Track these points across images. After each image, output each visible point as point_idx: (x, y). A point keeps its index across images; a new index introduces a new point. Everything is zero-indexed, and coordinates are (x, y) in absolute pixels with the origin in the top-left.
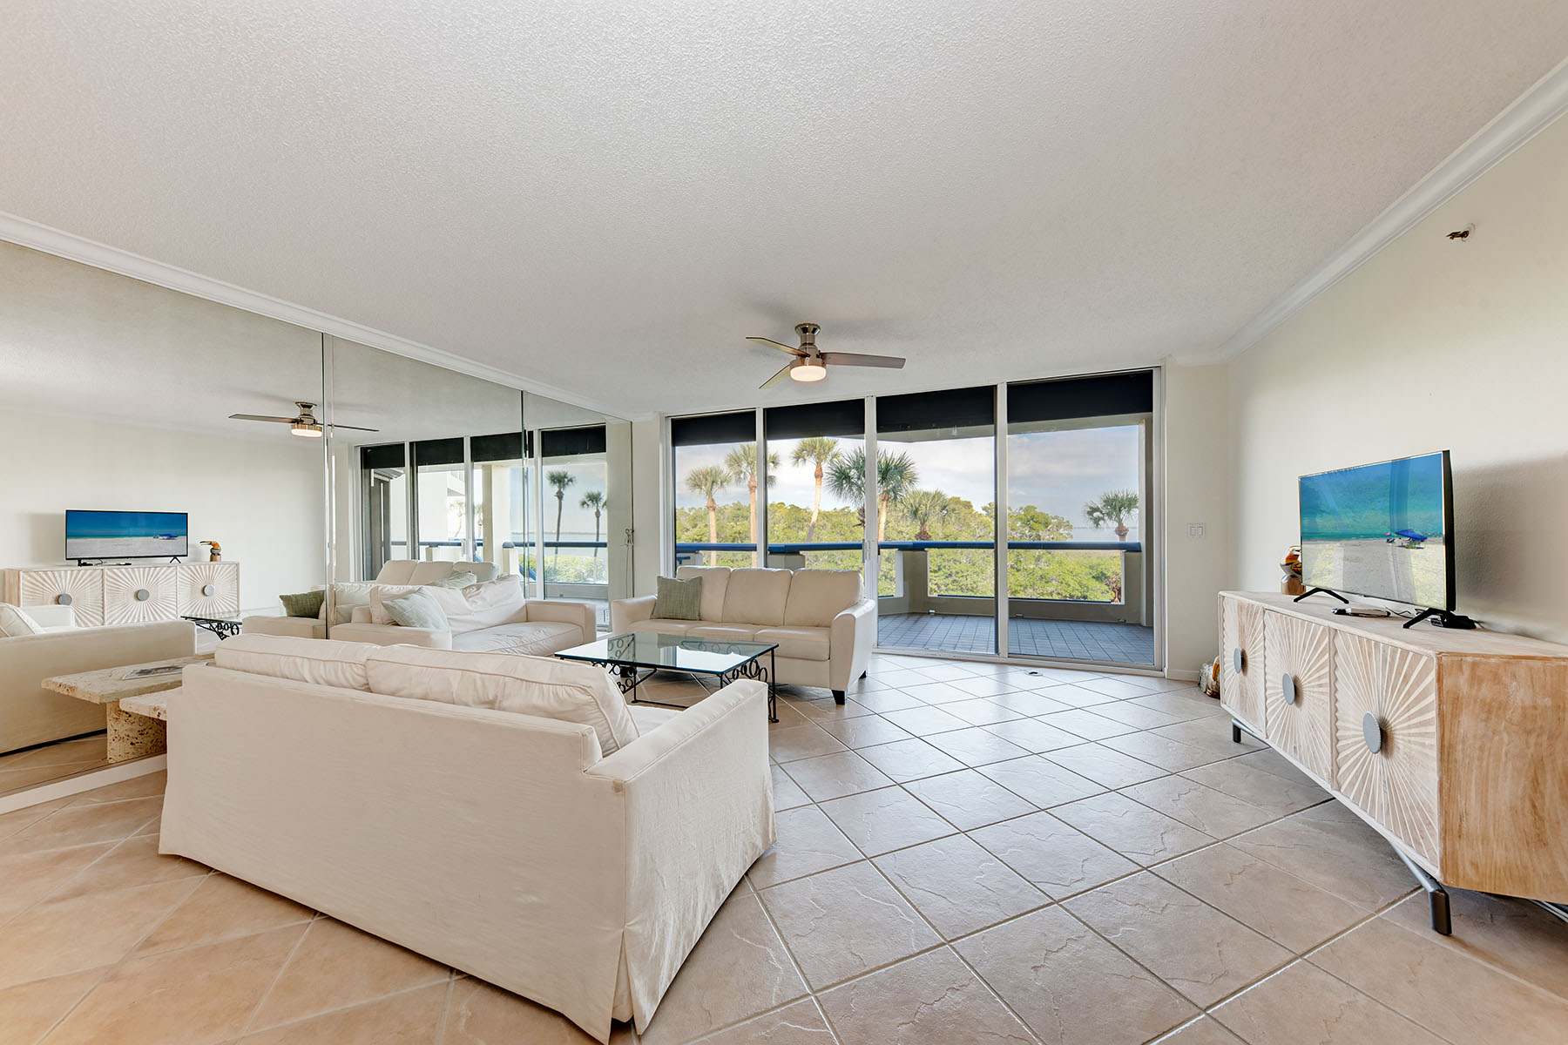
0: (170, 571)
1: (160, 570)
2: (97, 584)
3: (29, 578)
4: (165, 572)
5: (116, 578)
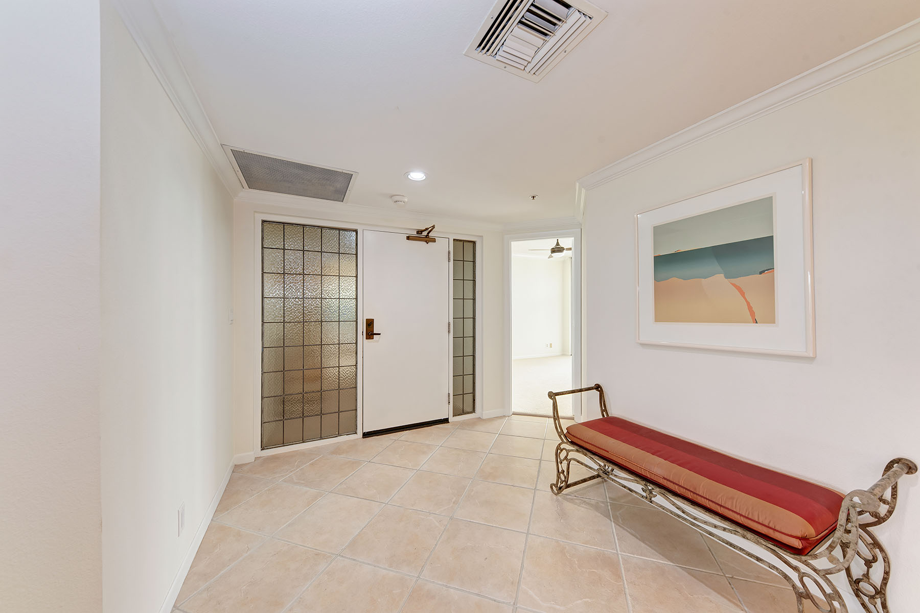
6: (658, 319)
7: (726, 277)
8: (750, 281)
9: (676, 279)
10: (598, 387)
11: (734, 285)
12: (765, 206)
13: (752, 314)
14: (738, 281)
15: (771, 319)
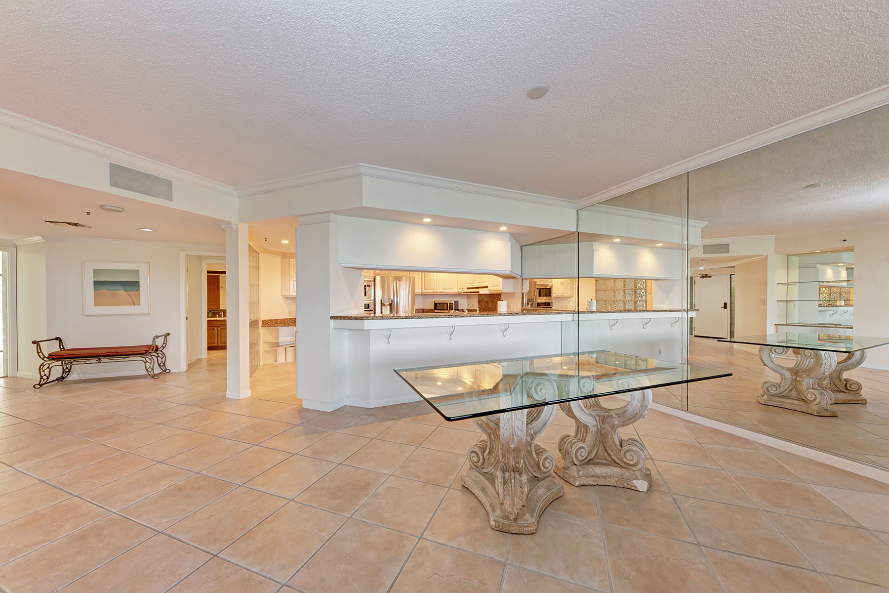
6: (95, 305)
7: (125, 291)
8: (133, 293)
9: (104, 290)
10: (57, 339)
11: (128, 294)
12: (137, 272)
13: (134, 303)
14: (129, 293)
15: (139, 304)
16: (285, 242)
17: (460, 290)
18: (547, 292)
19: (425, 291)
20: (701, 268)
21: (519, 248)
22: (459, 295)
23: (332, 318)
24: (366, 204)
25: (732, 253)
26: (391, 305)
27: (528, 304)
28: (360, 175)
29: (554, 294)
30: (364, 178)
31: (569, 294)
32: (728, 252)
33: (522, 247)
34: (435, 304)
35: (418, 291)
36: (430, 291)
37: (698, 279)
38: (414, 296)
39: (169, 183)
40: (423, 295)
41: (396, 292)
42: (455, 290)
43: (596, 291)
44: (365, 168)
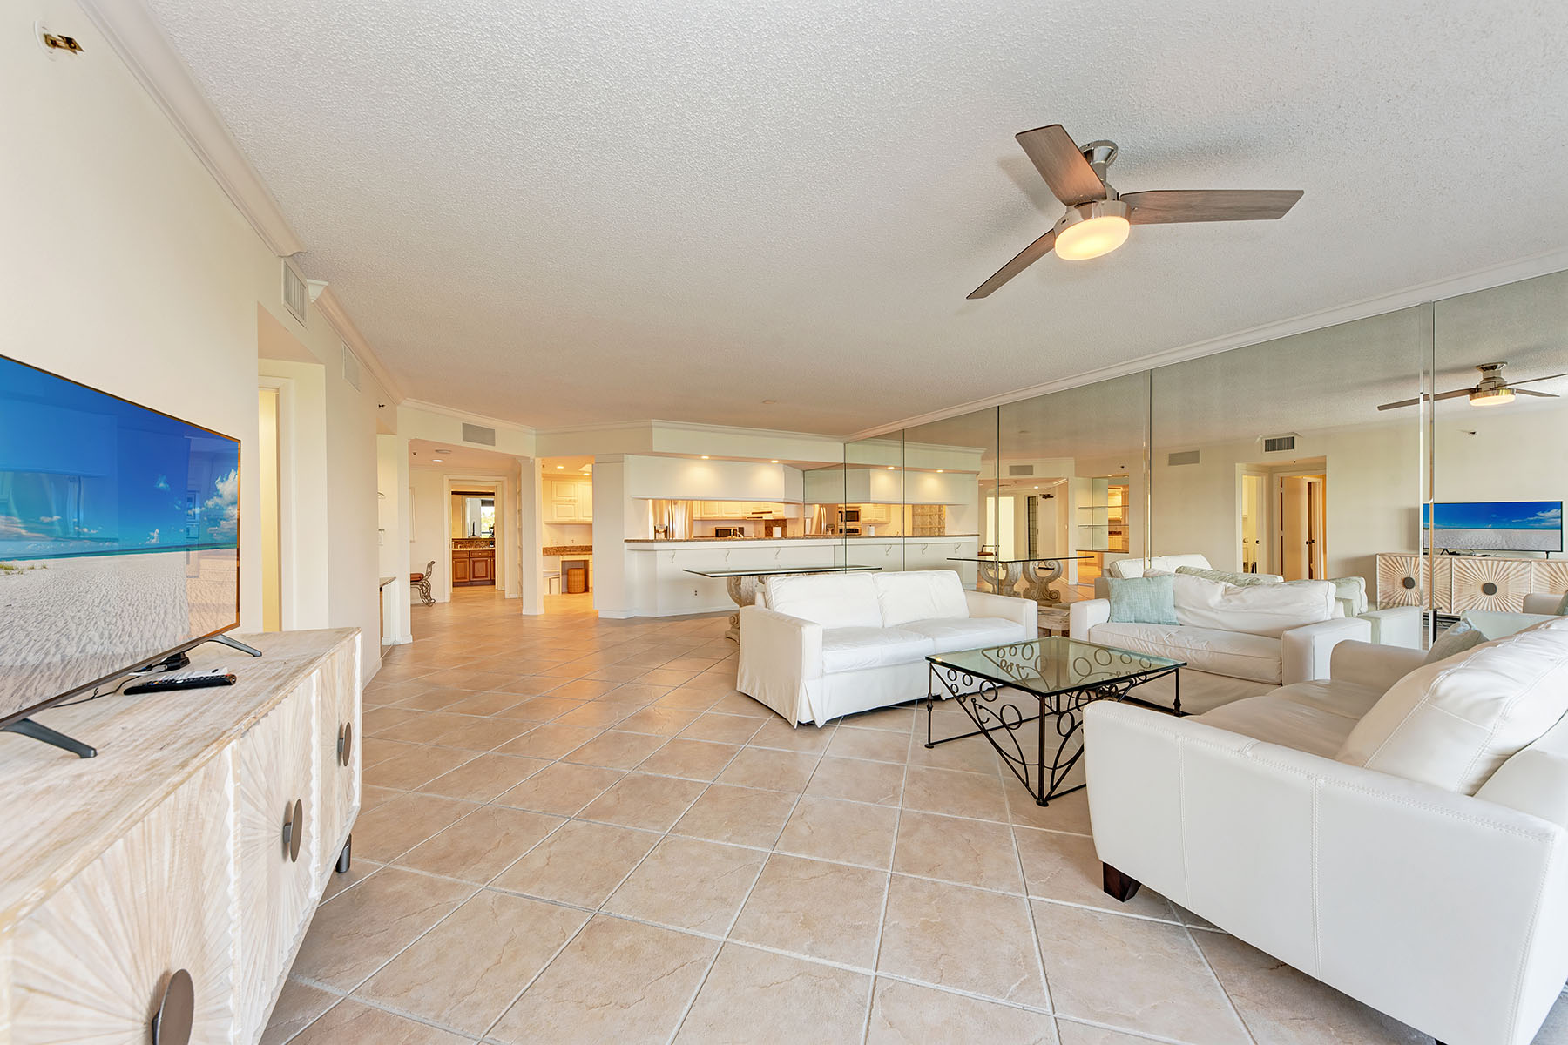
0: (1522, 566)
1: (1511, 565)
2: (1446, 572)
3: (1384, 561)
4: (1517, 566)
5: (1464, 568)
16: (560, 467)
17: (745, 515)
18: (853, 515)
19: (706, 516)
20: (1036, 487)
21: (802, 472)
22: (744, 520)
23: (625, 541)
24: (654, 450)
25: (1037, 474)
26: (666, 532)
27: (827, 530)
28: (651, 426)
29: (862, 519)
30: (654, 429)
31: (884, 520)
32: (1032, 474)
33: (804, 472)
34: (717, 531)
35: (697, 516)
36: (711, 516)
37: (1040, 499)
38: (692, 522)
39: (492, 431)
40: (703, 520)
41: (671, 516)
42: (740, 515)
43: (913, 515)
44: (655, 422)
